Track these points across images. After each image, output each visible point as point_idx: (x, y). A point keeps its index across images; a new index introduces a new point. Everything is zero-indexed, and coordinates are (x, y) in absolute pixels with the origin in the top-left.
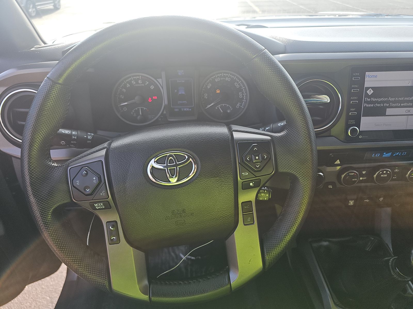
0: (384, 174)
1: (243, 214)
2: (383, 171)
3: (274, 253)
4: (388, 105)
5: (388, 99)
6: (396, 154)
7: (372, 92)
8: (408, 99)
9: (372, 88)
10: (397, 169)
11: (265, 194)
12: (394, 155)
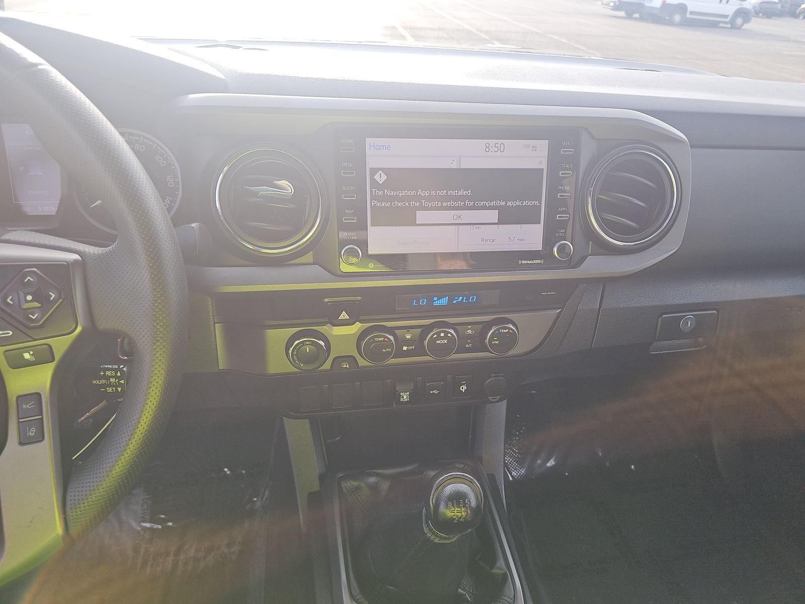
0: (442, 338)
1: (19, 422)
2: (438, 334)
3: (86, 504)
4: (417, 204)
5: (417, 194)
6: (458, 299)
7: (384, 177)
8: (454, 193)
9: (385, 170)
10: (469, 329)
11: (117, 380)
12: (455, 302)
